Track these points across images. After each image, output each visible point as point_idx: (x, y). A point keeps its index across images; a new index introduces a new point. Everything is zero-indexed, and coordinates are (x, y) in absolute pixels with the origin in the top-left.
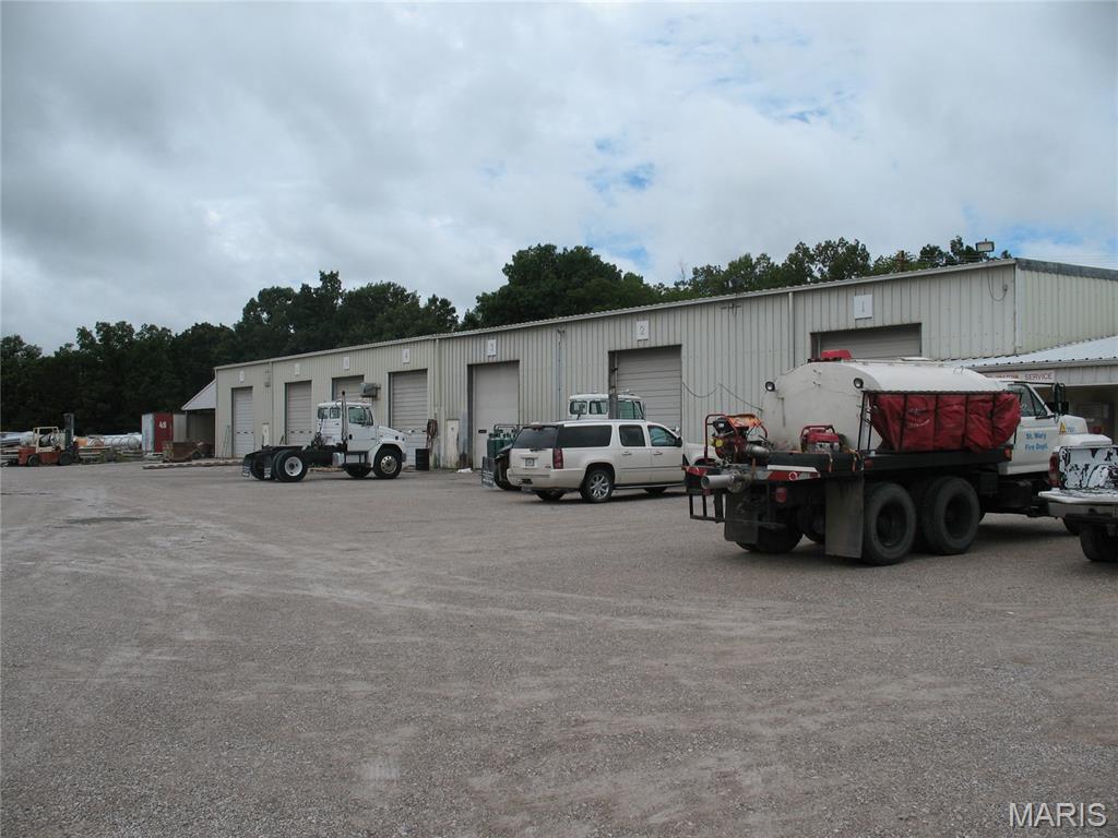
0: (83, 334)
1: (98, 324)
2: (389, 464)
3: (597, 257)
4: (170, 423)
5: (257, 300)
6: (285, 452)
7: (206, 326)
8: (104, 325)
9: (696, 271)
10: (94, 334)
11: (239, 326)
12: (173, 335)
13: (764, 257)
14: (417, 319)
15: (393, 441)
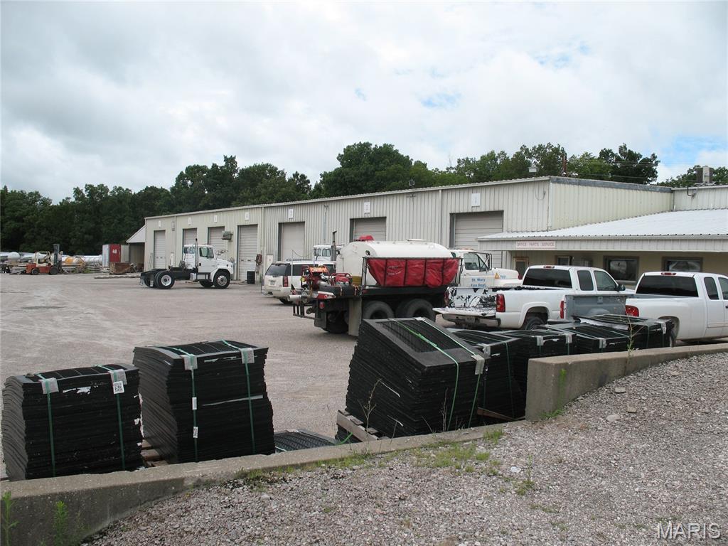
0: (77, 191)
1: (86, 185)
2: (222, 280)
3: (397, 151)
4: (119, 250)
5: (184, 172)
6: (162, 272)
7: (153, 188)
8: (91, 186)
9: (459, 161)
10: (84, 192)
11: (173, 189)
12: (133, 193)
13: (503, 153)
14: (282, 187)
15: (225, 267)
